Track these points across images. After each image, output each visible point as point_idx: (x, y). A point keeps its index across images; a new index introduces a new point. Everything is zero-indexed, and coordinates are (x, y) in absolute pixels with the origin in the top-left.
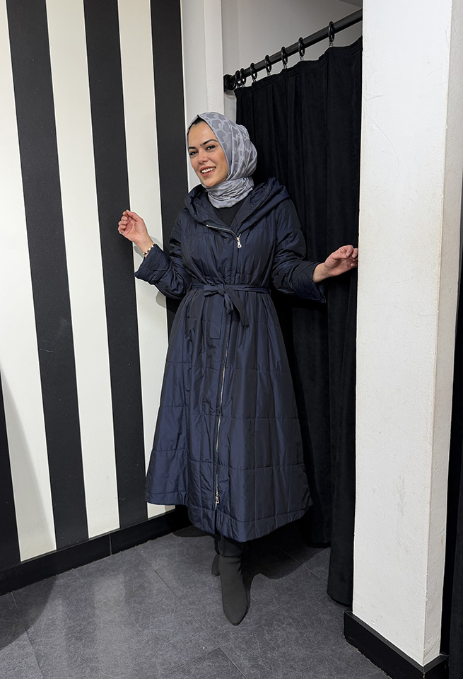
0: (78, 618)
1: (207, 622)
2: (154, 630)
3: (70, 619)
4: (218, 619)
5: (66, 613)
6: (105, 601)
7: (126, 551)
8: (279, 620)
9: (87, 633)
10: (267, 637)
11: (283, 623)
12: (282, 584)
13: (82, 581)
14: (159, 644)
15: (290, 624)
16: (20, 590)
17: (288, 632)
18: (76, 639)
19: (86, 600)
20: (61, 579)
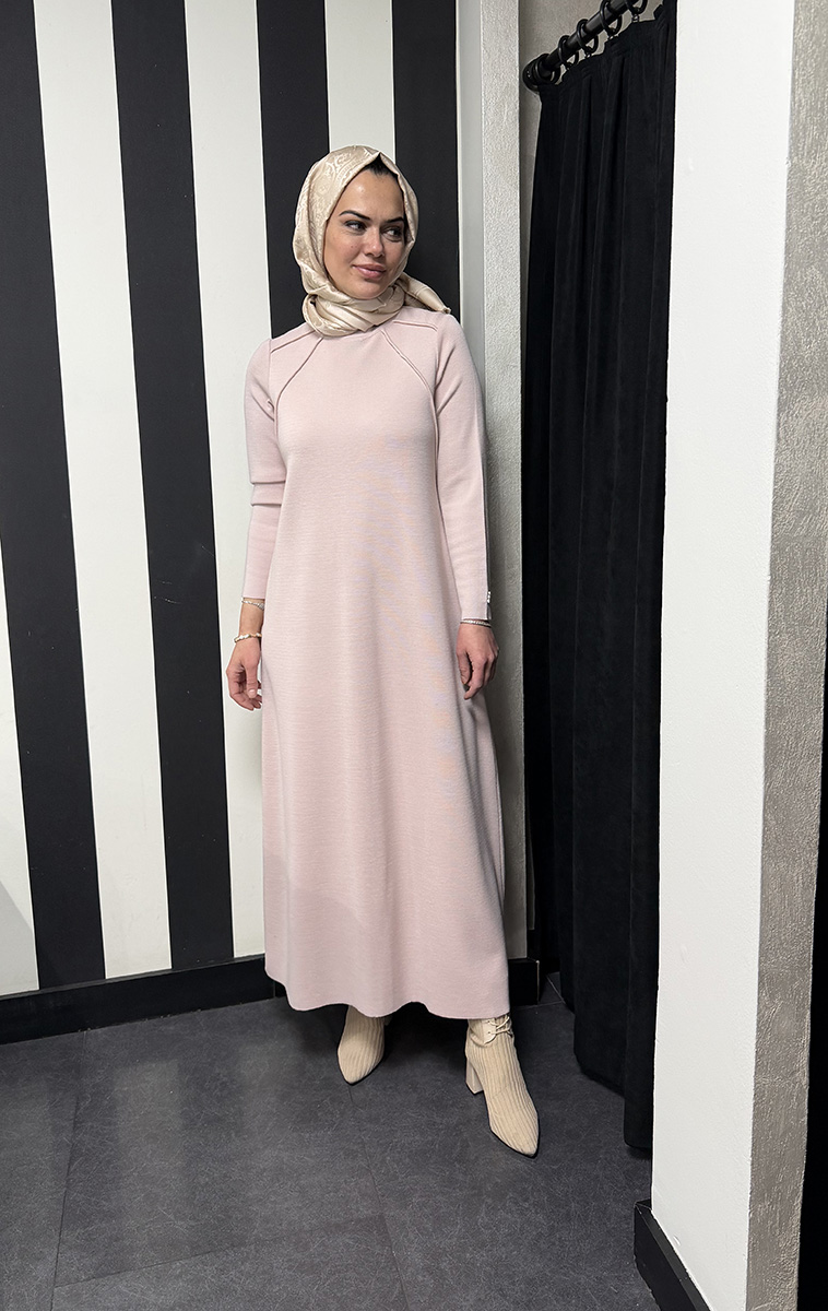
1: (383, 1161)
2: (283, 1154)
4: (407, 1160)
6: (225, 1079)
8: (523, 1192)
10: (483, 1219)
11: (526, 1200)
13: (205, 1035)
14: (279, 1181)
15: (538, 1205)
16: (99, 1031)
17: (528, 1220)
20: (171, 1026)
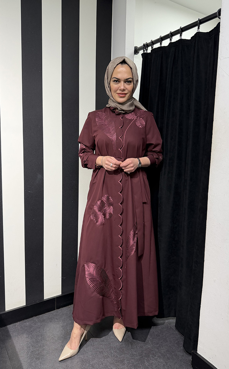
0: (37, 346)
1: (111, 353)
2: (81, 356)
3: (32, 347)
4: (118, 351)
5: (30, 343)
6: (52, 337)
7: (64, 308)
8: (153, 354)
9: (42, 355)
10: (147, 364)
11: (155, 356)
12: (154, 332)
13: (39, 324)
15: (159, 357)
17: (159, 362)
18: (36, 359)
19: (42, 335)
20: (27, 323)
